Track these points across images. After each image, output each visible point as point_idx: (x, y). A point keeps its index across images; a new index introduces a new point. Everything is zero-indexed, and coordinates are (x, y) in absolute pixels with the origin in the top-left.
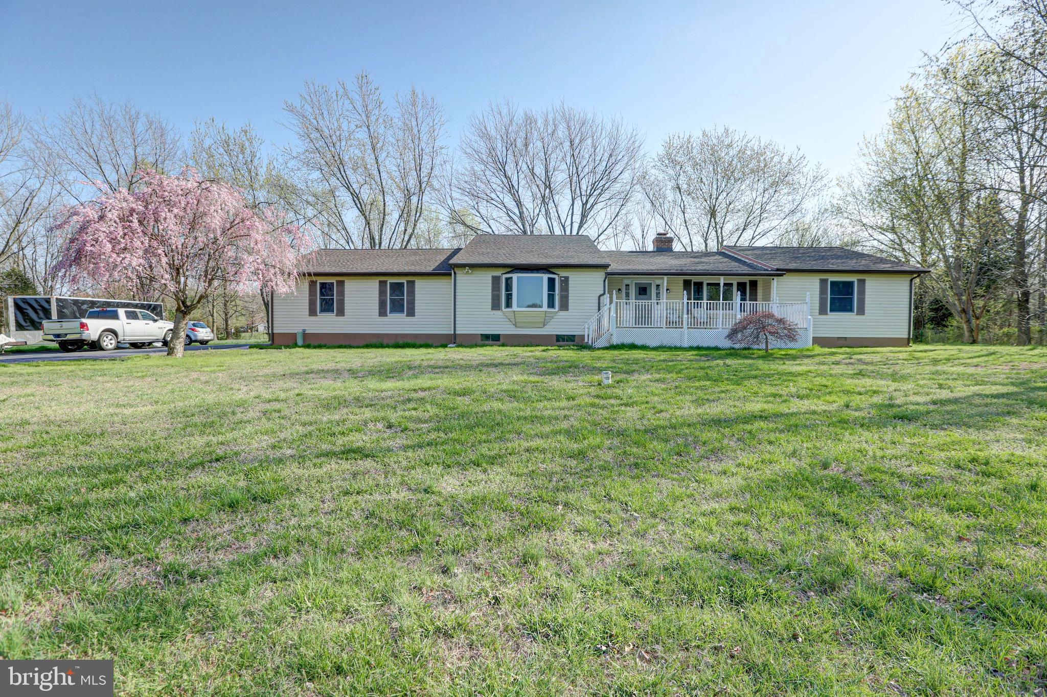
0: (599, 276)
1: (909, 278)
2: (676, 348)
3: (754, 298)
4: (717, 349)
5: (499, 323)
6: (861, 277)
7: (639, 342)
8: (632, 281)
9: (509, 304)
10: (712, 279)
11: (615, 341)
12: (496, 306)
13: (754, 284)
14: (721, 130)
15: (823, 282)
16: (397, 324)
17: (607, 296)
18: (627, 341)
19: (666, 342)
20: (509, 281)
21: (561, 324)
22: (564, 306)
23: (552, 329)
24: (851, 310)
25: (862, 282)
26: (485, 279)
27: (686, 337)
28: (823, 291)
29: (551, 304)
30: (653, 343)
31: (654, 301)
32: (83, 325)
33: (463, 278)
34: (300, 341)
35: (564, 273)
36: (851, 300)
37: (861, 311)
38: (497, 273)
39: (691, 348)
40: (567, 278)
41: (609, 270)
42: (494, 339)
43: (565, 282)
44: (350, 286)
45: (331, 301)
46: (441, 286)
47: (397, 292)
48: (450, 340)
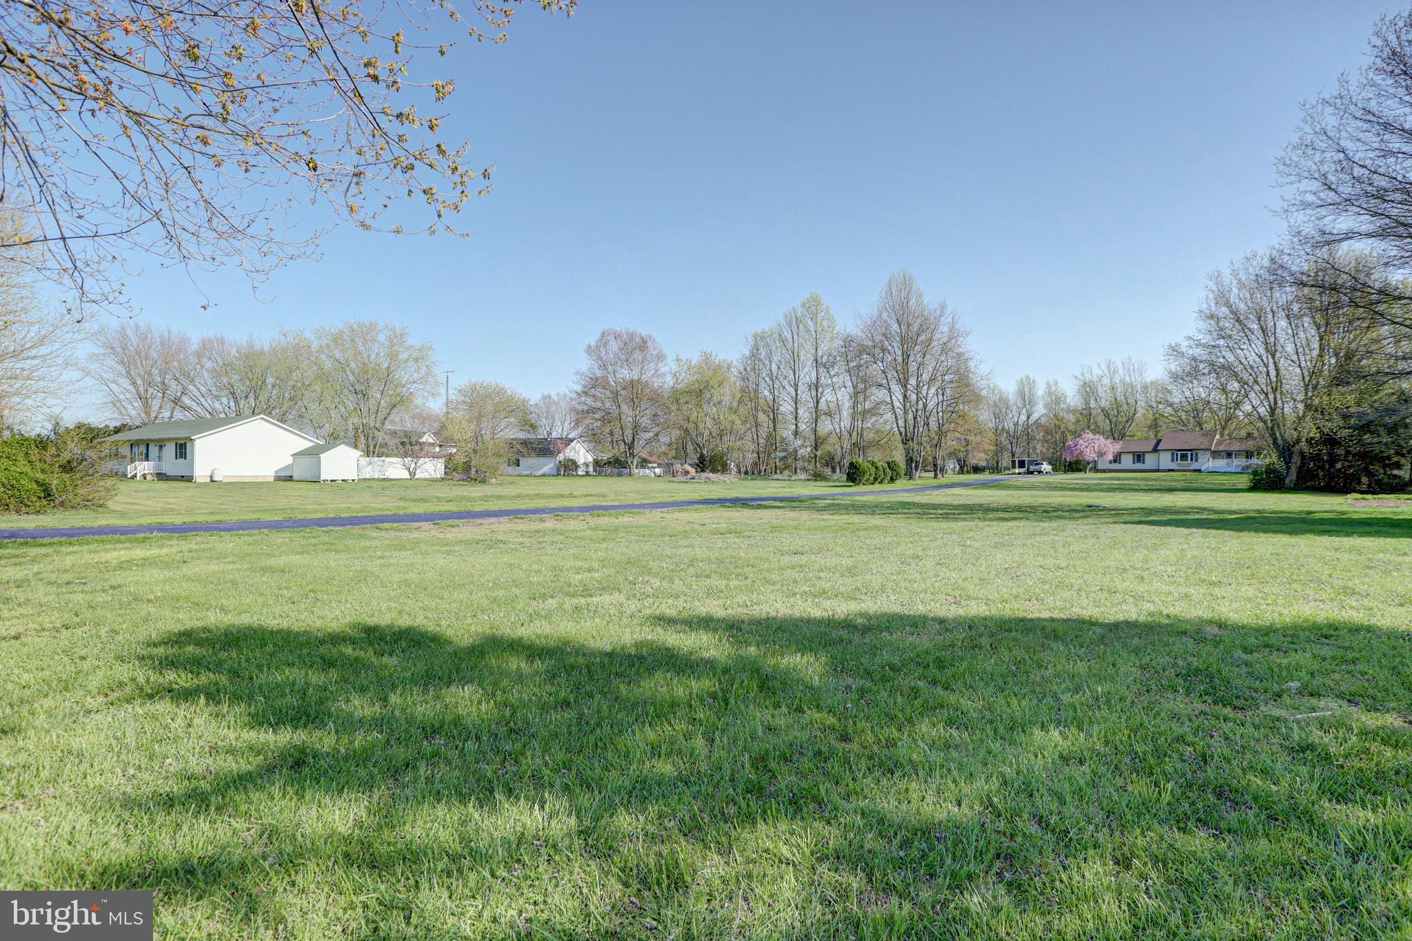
0: (1209, 452)
5: (1173, 466)
9: (1177, 460)
11: (1213, 470)
12: (1173, 460)
16: (1139, 466)
17: (1210, 458)
20: (1177, 454)
21: (1195, 466)
22: (1197, 460)
23: (1193, 467)
26: (1169, 454)
29: (1192, 460)
33: (1162, 454)
34: (1107, 471)
35: (1196, 452)
38: (1173, 452)
41: (1211, 450)
42: (1173, 470)
43: (1197, 454)
44: (1123, 456)
45: (1117, 459)
46: (1154, 456)
47: (1139, 457)
48: (1158, 471)
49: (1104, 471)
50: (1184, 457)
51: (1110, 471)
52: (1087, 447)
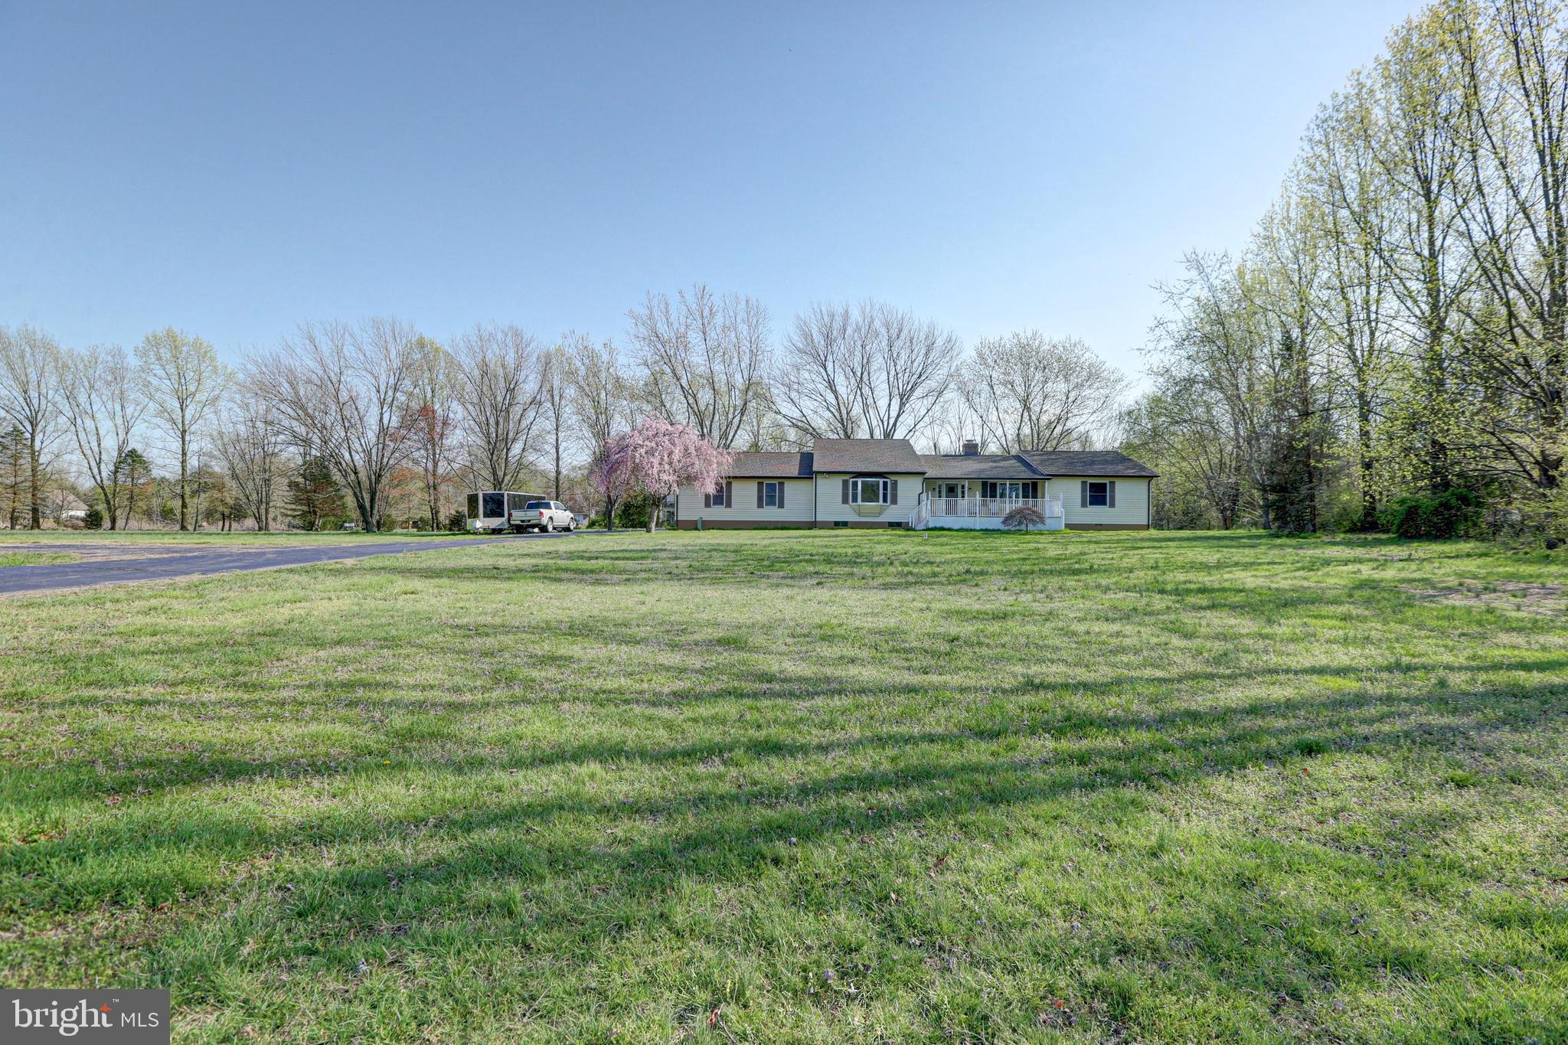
0: (919, 480)
1: (1147, 480)
2: (971, 530)
3: (1035, 496)
4: (999, 530)
5: (847, 514)
6: (1112, 479)
7: (946, 526)
8: (943, 484)
9: (855, 500)
10: (1002, 482)
11: (931, 525)
12: (845, 501)
13: (1035, 486)
14: (1029, 334)
15: (1084, 483)
16: (771, 513)
17: (925, 494)
18: (939, 525)
19: (965, 526)
20: (855, 484)
21: (892, 514)
22: (894, 501)
23: (886, 518)
24: (1105, 504)
25: (1113, 484)
26: (838, 482)
27: (979, 522)
28: (1083, 490)
29: (885, 500)
30: (956, 527)
31: (960, 498)
32: (541, 513)
33: (821, 482)
34: (699, 526)
35: (894, 478)
36: (1105, 496)
37: (1112, 505)
38: (846, 477)
39: (982, 530)
40: (896, 481)
41: (926, 476)
42: (844, 525)
43: (895, 484)
44: (736, 486)
45: (721, 497)
46: (804, 486)
47: (771, 490)
48: (812, 525)
49: (692, 526)
50: (870, 494)
51: (708, 525)
52: (651, 452)
